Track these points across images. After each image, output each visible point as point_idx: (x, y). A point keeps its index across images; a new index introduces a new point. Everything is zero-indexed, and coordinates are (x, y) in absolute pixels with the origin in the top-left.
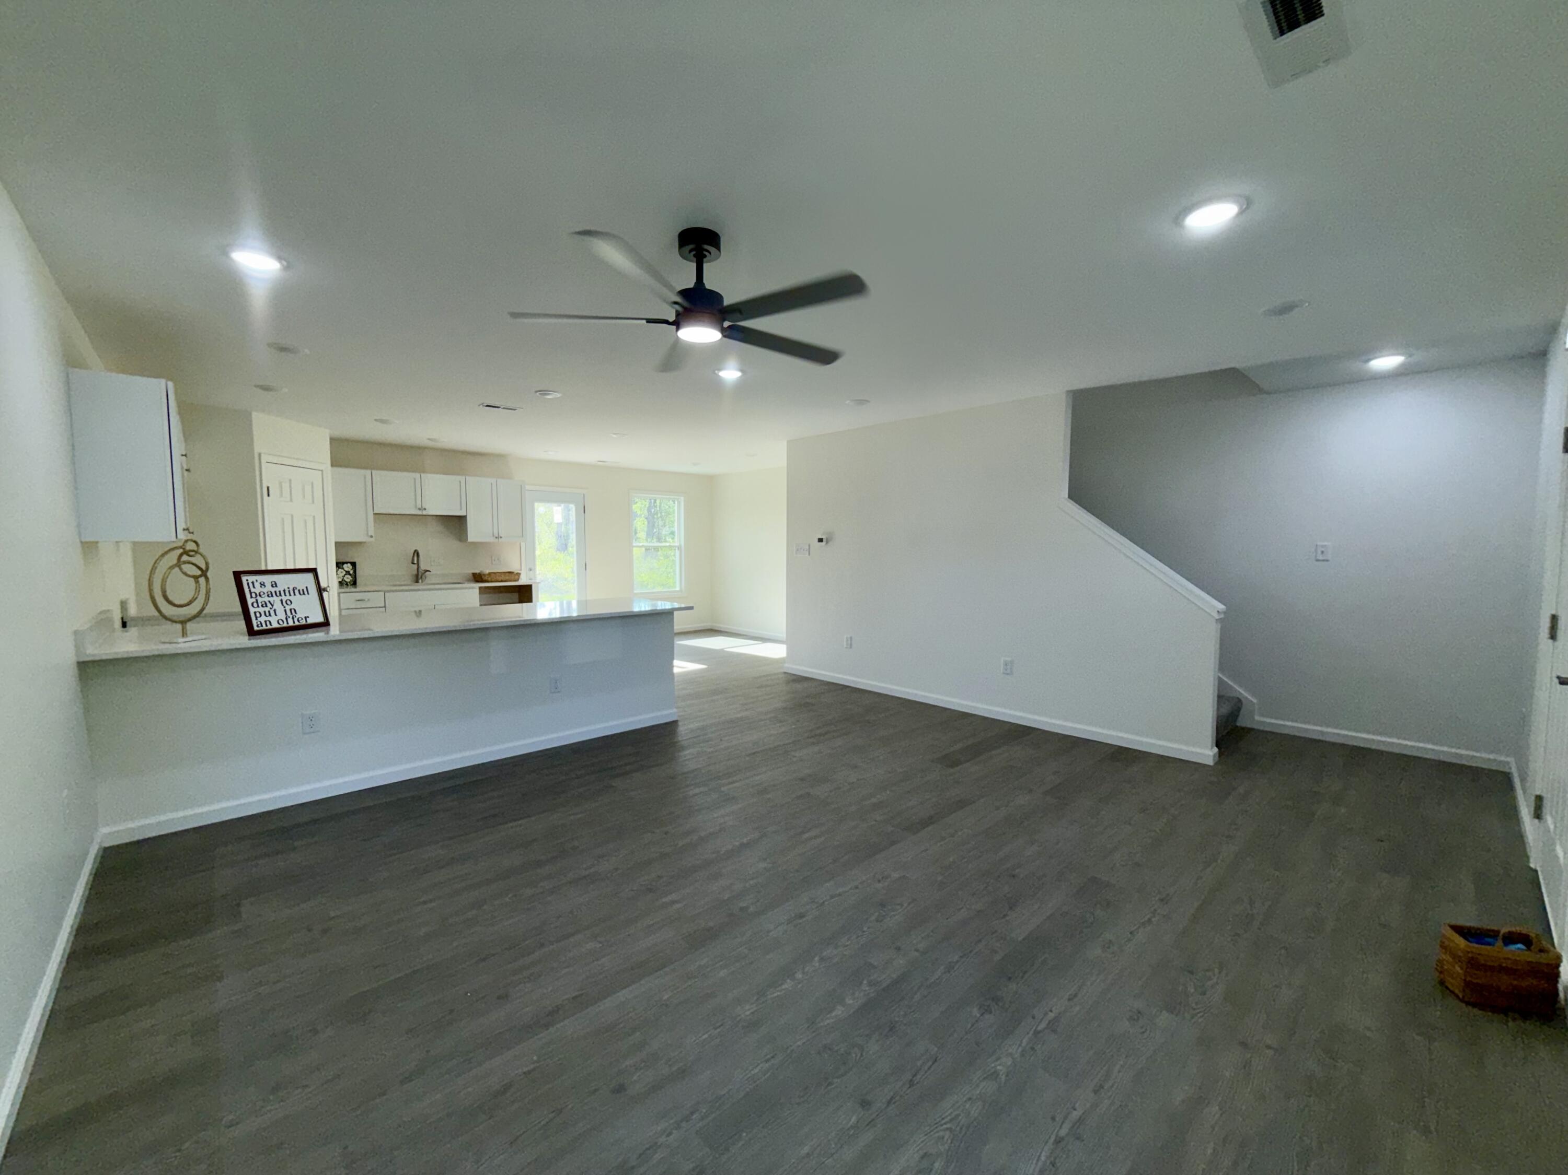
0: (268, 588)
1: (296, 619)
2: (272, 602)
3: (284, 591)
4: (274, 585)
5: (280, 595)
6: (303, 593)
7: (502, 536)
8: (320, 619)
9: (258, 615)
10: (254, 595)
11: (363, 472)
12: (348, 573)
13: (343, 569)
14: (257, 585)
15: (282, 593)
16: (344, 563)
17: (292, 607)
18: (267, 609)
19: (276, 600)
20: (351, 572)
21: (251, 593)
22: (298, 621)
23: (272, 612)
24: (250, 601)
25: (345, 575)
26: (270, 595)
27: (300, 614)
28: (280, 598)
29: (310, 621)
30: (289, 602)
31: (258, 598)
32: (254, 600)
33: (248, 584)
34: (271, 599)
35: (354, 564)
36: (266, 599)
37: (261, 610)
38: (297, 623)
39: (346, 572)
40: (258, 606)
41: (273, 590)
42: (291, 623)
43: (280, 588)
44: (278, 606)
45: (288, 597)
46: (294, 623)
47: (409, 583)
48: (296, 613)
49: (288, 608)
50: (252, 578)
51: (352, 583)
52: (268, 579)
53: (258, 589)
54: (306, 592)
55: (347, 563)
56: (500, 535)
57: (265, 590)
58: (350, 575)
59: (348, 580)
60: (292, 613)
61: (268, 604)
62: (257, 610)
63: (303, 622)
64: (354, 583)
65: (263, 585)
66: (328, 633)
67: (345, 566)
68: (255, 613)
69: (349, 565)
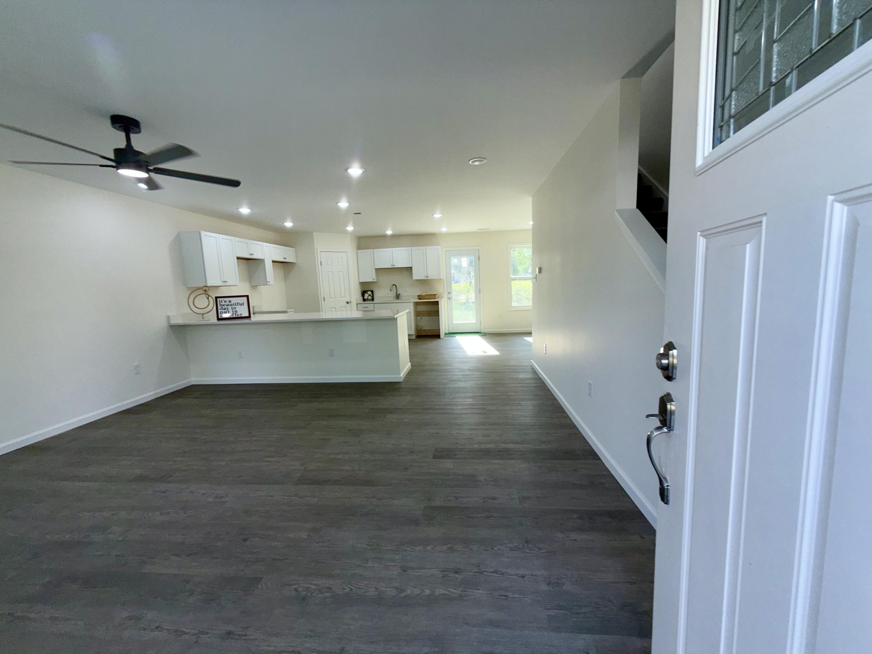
0: (228, 303)
1: (236, 315)
2: (228, 308)
3: (234, 304)
4: (230, 302)
5: (232, 305)
6: (241, 305)
7: (429, 276)
8: (247, 315)
9: (222, 312)
10: (221, 305)
11: (369, 250)
12: (370, 295)
13: (367, 293)
14: (223, 302)
15: (233, 305)
16: (367, 291)
17: (236, 310)
18: (225, 311)
19: (230, 307)
20: (371, 295)
21: (220, 304)
22: (238, 315)
23: (227, 312)
24: (219, 307)
25: (369, 296)
26: (228, 305)
27: (239, 313)
28: (232, 306)
29: (242, 316)
30: (235, 308)
31: (223, 306)
32: (221, 307)
33: (220, 301)
34: (228, 307)
35: (372, 292)
36: (226, 307)
37: (223, 311)
38: (237, 316)
39: (369, 295)
40: (222, 310)
41: (229, 303)
42: (234, 316)
43: (232, 303)
44: (230, 310)
45: (235, 306)
46: (236, 316)
47: (393, 300)
48: (237, 312)
49: (234, 310)
50: (221, 299)
51: (372, 300)
52: (227, 299)
53: (223, 303)
54: (242, 304)
55: (369, 291)
56: (428, 276)
57: (226, 303)
58: (371, 296)
59: (370, 298)
60: (235, 312)
61: (227, 309)
62: (221, 311)
63: (240, 316)
64: (373, 300)
65: (225, 302)
66: (250, 320)
67: (368, 292)
68: (221, 312)
69: (370, 292)
